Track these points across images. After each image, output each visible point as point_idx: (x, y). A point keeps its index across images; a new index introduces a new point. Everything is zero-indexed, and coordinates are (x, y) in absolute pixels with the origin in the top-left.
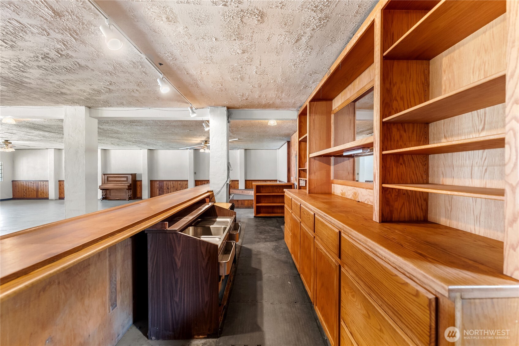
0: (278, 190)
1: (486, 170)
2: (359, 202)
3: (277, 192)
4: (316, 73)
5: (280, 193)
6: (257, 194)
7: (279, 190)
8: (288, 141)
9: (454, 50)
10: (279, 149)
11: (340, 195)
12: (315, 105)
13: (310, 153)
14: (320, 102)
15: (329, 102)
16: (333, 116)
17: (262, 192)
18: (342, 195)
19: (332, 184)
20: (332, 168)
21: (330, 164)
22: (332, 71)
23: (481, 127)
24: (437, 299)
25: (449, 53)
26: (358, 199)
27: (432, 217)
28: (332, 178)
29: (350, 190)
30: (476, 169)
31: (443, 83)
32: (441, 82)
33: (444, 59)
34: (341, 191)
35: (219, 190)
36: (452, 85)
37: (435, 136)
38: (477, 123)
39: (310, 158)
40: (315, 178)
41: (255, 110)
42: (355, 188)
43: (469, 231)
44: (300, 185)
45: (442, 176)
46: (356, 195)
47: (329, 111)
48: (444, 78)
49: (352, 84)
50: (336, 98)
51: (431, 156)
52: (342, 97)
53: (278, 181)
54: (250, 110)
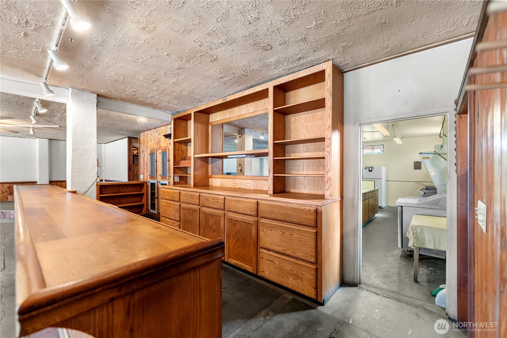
0: (125, 189)
1: (308, 167)
2: (240, 188)
3: (124, 191)
4: (215, 96)
5: (128, 192)
6: (101, 195)
7: (127, 189)
8: (128, 137)
9: (296, 116)
10: (105, 143)
11: (220, 186)
12: (198, 115)
13: (194, 154)
14: (202, 114)
15: (207, 115)
16: (210, 127)
17: (104, 193)
18: (221, 186)
19: (210, 179)
20: (210, 166)
21: (208, 164)
22: (228, 100)
23: (306, 151)
24: (317, 209)
25: (294, 116)
26: (238, 187)
27: (287, 190)
28: (210, 174)
29: (230, 182)
30: (305, 167)
31: (292, 128)
32: (291, 128)
33: (292, 118)
34: (220, 183)
35: (86, 189)
36: (295, 131)
37: (288, 152)
38: (305, 148)
39: (195, 158)
40: (198, 174)
41: (130, 105)
42: (235, 180)
43: (302, 193)
44: (175, 181)
45: (291, 170)
46: (236, 184)
47: (207, 123)
48: (292, 126)
49: (232, 109)
50: (214, 114)
51: (286, 161)
52: (221, 115)
53: (104, 181)
54: (124, 103)
